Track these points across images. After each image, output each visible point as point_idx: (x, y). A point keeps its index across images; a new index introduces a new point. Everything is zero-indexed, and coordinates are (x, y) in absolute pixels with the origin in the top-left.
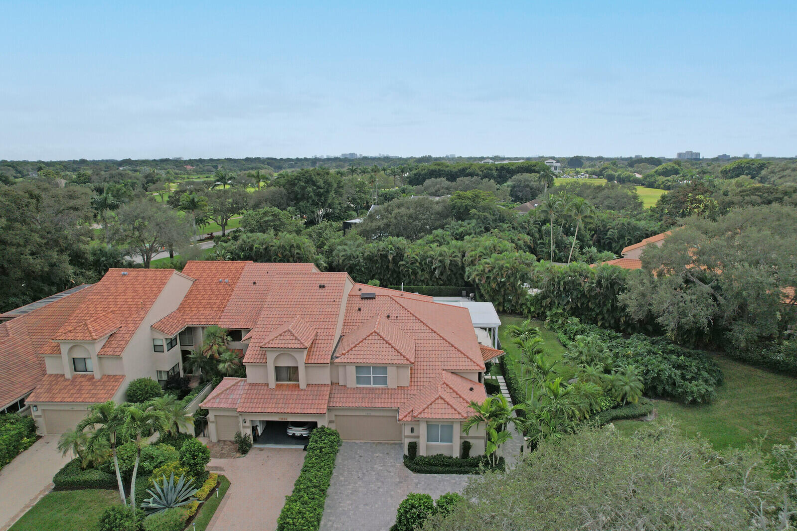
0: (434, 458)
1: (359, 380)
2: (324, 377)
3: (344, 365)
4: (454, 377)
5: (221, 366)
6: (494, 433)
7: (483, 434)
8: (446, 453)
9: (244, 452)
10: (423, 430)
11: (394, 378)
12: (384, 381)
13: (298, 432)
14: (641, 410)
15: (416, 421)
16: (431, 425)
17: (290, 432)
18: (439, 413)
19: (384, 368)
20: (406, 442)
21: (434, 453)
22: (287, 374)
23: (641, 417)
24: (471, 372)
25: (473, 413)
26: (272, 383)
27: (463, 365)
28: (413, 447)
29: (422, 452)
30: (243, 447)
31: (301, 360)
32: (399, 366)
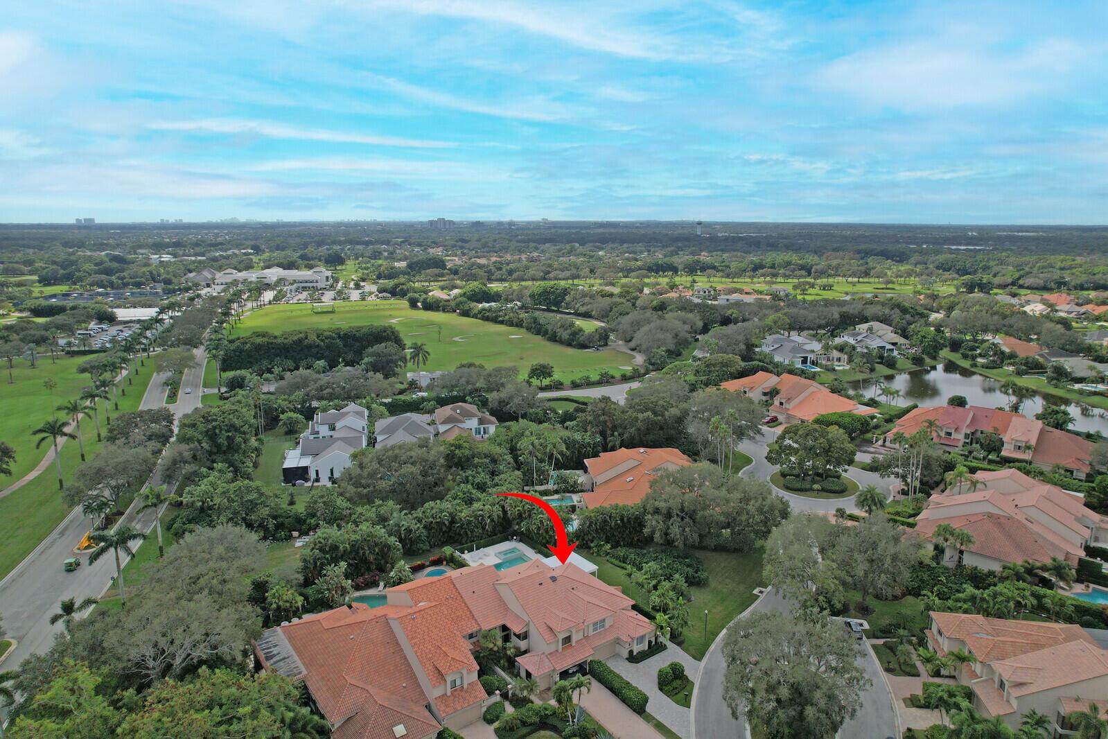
1: (594, 630)
3: (588, 625)
8: (643, 649)
10: (635, 642)
11: (608, 623)
12: (604, 626)
15: (633, 639)
18: (641, 632)
19: (604, 620)
20: (626, 651)
21: (639, 651)
24: (629, 605)
25: (654, 626)
28: (631, 652)
29: (635, 652)
31: (574, 631)
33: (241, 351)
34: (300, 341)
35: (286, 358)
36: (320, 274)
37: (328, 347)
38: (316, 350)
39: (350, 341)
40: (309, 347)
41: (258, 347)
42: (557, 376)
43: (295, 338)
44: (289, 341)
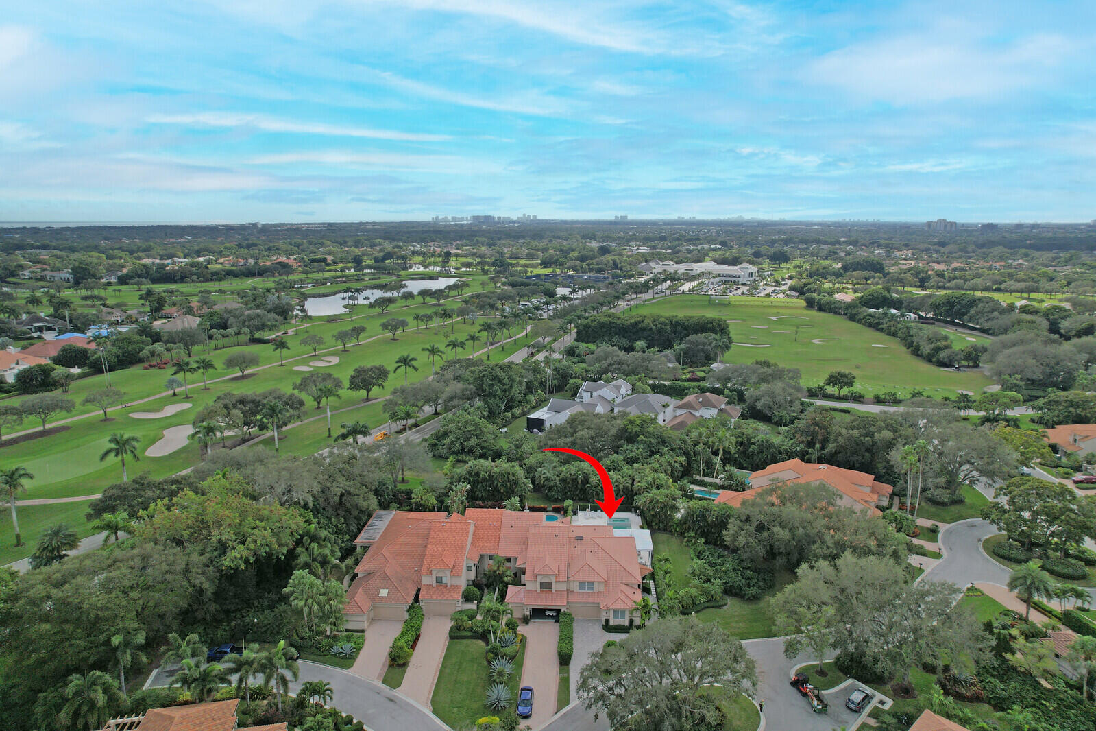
0: (617, 626)
1: (580, 588)
2: (563, 587)
3: (574, 581)
4: (626, 587)
5: (505, 579)
6: (644, 615)
7: (639, 615)
8: (623, 624)
9: (527, 623)
10: (612, 613)
11: (597, 588)
12: (592, 589)
13: (551, 613)
14: (722, 602)
15: (609, 609)
16: (615, 612)
17: (547, 613)
18: (619, 606)
19: (592, 583)
20: (604, 618)
21: (617, 624)
22: (546, 586)
23: (720, 607)
24: (635, 584)
25: (635, 606)
26: (539, 590)
27: (631, 580)
28: (607, 621)
29: (611, 623)
30: (526, 621)
31: (553, 580)
32: (599, 582)
33: (590, 327)
34: (636, 324)
35: (624, 337)
36: (744, 270)
37: (659, 331)
38: (649, 333)
39: (679, 328)
40: (643, 329)
41: (602, 325)
42: (858, 387)
43: (633, 321)
44: (627, 323)
